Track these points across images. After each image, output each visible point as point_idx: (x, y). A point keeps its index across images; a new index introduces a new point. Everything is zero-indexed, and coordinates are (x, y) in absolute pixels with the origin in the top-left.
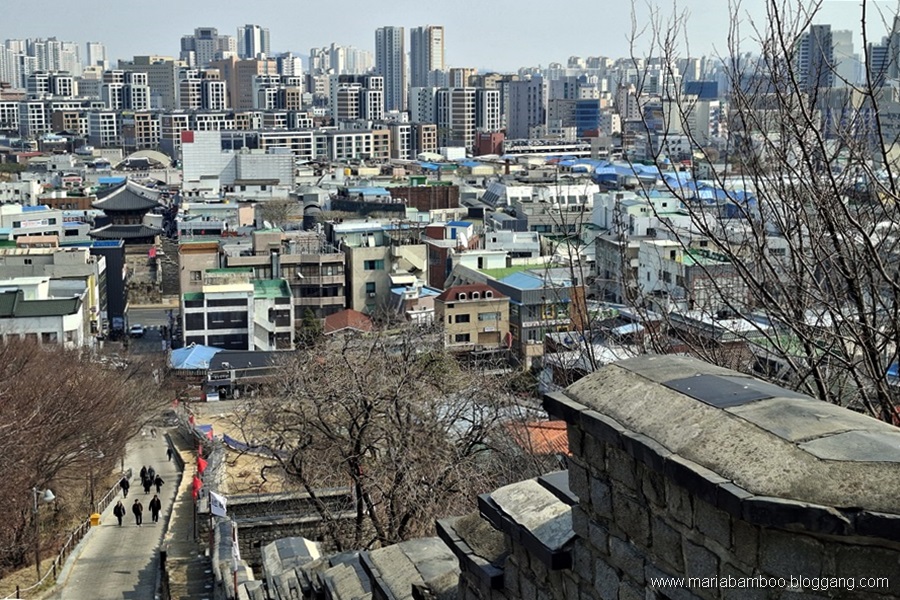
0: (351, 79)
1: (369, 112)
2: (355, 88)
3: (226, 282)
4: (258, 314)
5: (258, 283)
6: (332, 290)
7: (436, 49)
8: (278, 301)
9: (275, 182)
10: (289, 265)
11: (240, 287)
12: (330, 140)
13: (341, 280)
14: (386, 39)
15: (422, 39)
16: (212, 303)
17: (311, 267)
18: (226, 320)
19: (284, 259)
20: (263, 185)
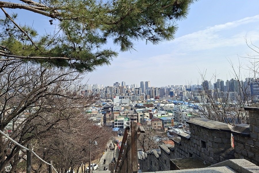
0: (137, 89)
1: (140, 93)
2: (138, 90)
3: (120, 118)
4: (125, 123)
5: (125, 118)
6: (135, 119)
7: (149, 84)
8: (128, 121)
9: (127, 103)
10: (129, 116)
11: (123, 119)
12: (134, 97)
13: (137, 118)
14: (142, 83)
15: (147, 83)
16: (118, 121)
17: (132, 116)
18: (120, 124)
19: (129, 115)
20: (125, 104)
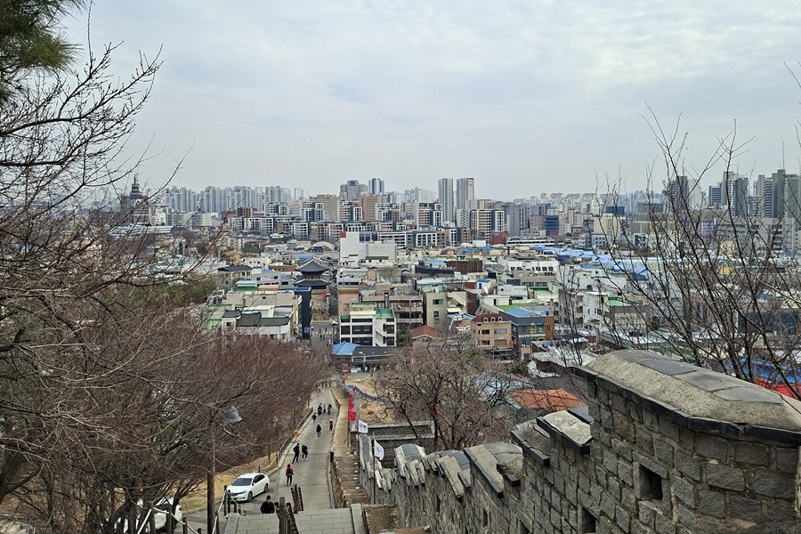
0: (426, 205)
1: (435, 222)
2: (428, 210)
3: (361, 309)
4: (378, 326)
5: (378, 311)
6: (416, 315)
8: (388, 320)
9: (386, 258)
10: (394, 301)
11: (369, 313)
12: (415, 236)
13: (421, 310)
14: (444, 184)
15: (463, 185)
16: (354, 321)
17: (405, 303)
18: (362, 330)
19: (391, 298)
20: (380, 259)
